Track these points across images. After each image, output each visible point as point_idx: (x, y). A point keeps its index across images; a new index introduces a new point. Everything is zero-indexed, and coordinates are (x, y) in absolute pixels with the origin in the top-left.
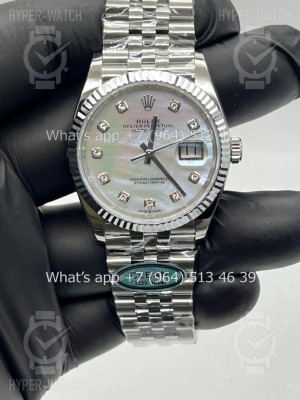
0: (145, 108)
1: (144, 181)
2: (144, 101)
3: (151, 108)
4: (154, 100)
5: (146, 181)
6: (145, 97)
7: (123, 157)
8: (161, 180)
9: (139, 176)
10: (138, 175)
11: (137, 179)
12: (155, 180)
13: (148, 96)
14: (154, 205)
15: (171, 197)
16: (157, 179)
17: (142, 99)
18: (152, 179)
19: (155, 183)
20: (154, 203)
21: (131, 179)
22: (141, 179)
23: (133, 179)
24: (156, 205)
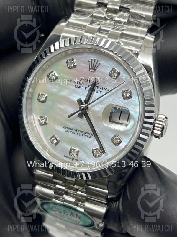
0: (90, 69)
1: (74, 131)
2: (90, 63)
3: (95, 70)
4: (99, 64)
5: (75, 132)
6: (92, 59)
7: (62, 107)
8: (88, 135)
9: (72, 126)
10: (70, 125)
11: (69, 129)
12: (83, 133)
13: (95, 59)
14: (77, 155)
15: (93, 151)
16: (85, 133)
17: (89, 61)
18: (81, 132)
19: (83, 135)
20: (78, 152)
21: (64, 127)
22: (72, 129)
23: (66, 128)
24: (79, 155)
